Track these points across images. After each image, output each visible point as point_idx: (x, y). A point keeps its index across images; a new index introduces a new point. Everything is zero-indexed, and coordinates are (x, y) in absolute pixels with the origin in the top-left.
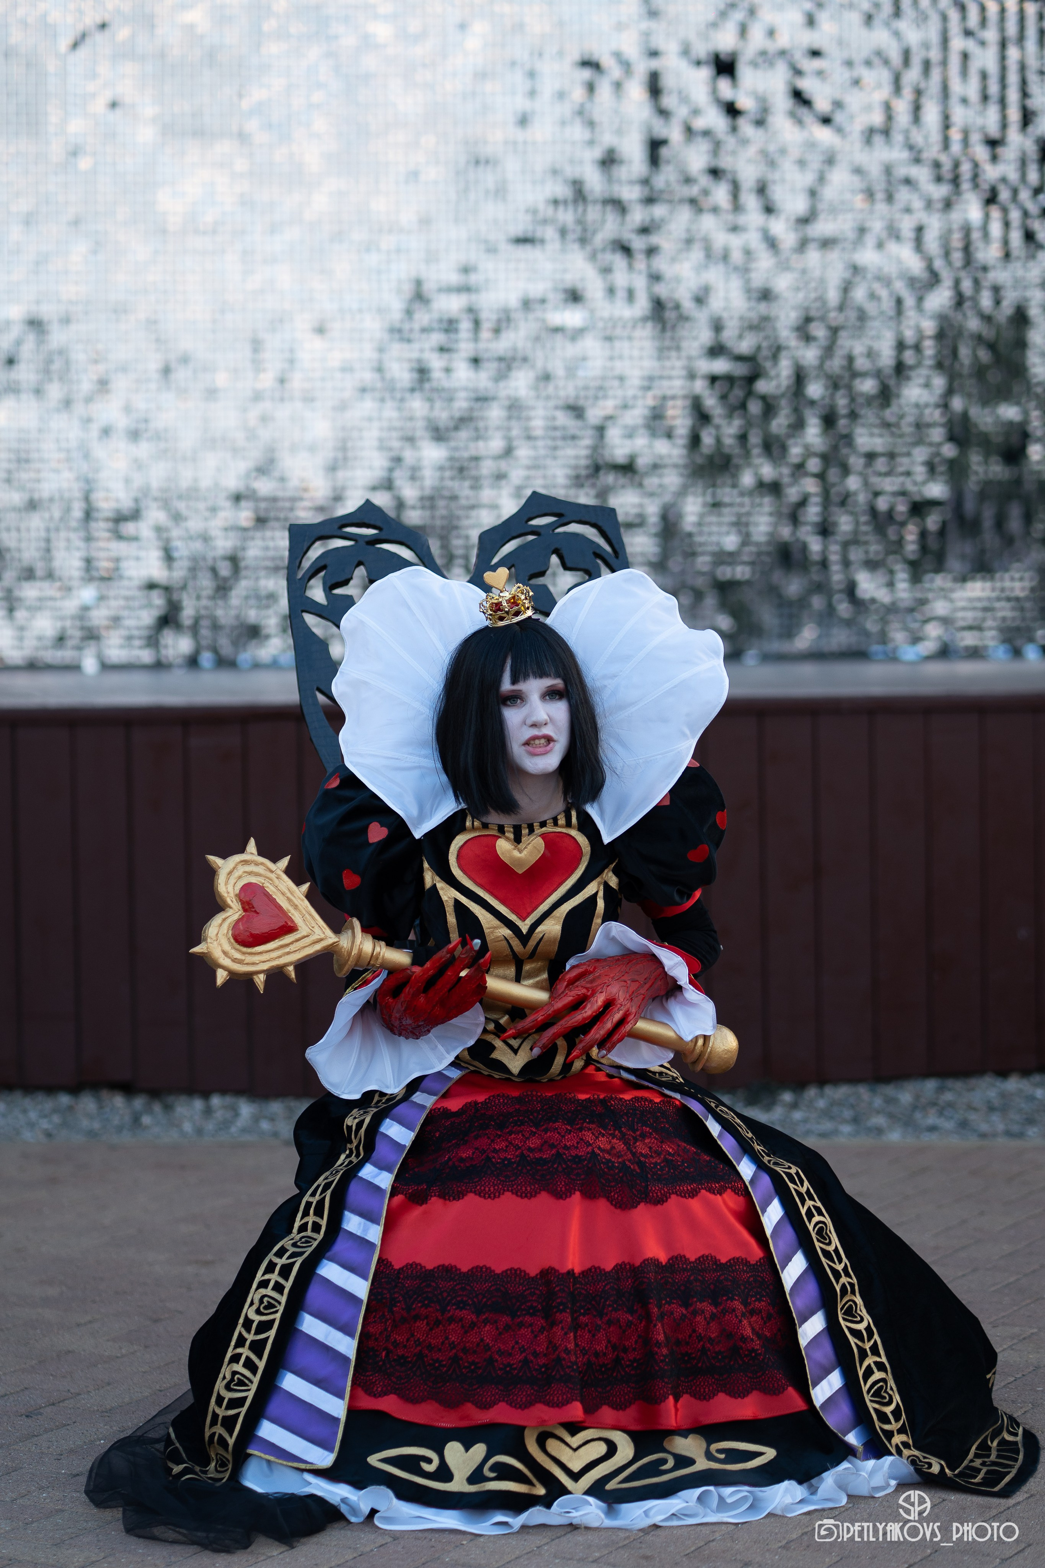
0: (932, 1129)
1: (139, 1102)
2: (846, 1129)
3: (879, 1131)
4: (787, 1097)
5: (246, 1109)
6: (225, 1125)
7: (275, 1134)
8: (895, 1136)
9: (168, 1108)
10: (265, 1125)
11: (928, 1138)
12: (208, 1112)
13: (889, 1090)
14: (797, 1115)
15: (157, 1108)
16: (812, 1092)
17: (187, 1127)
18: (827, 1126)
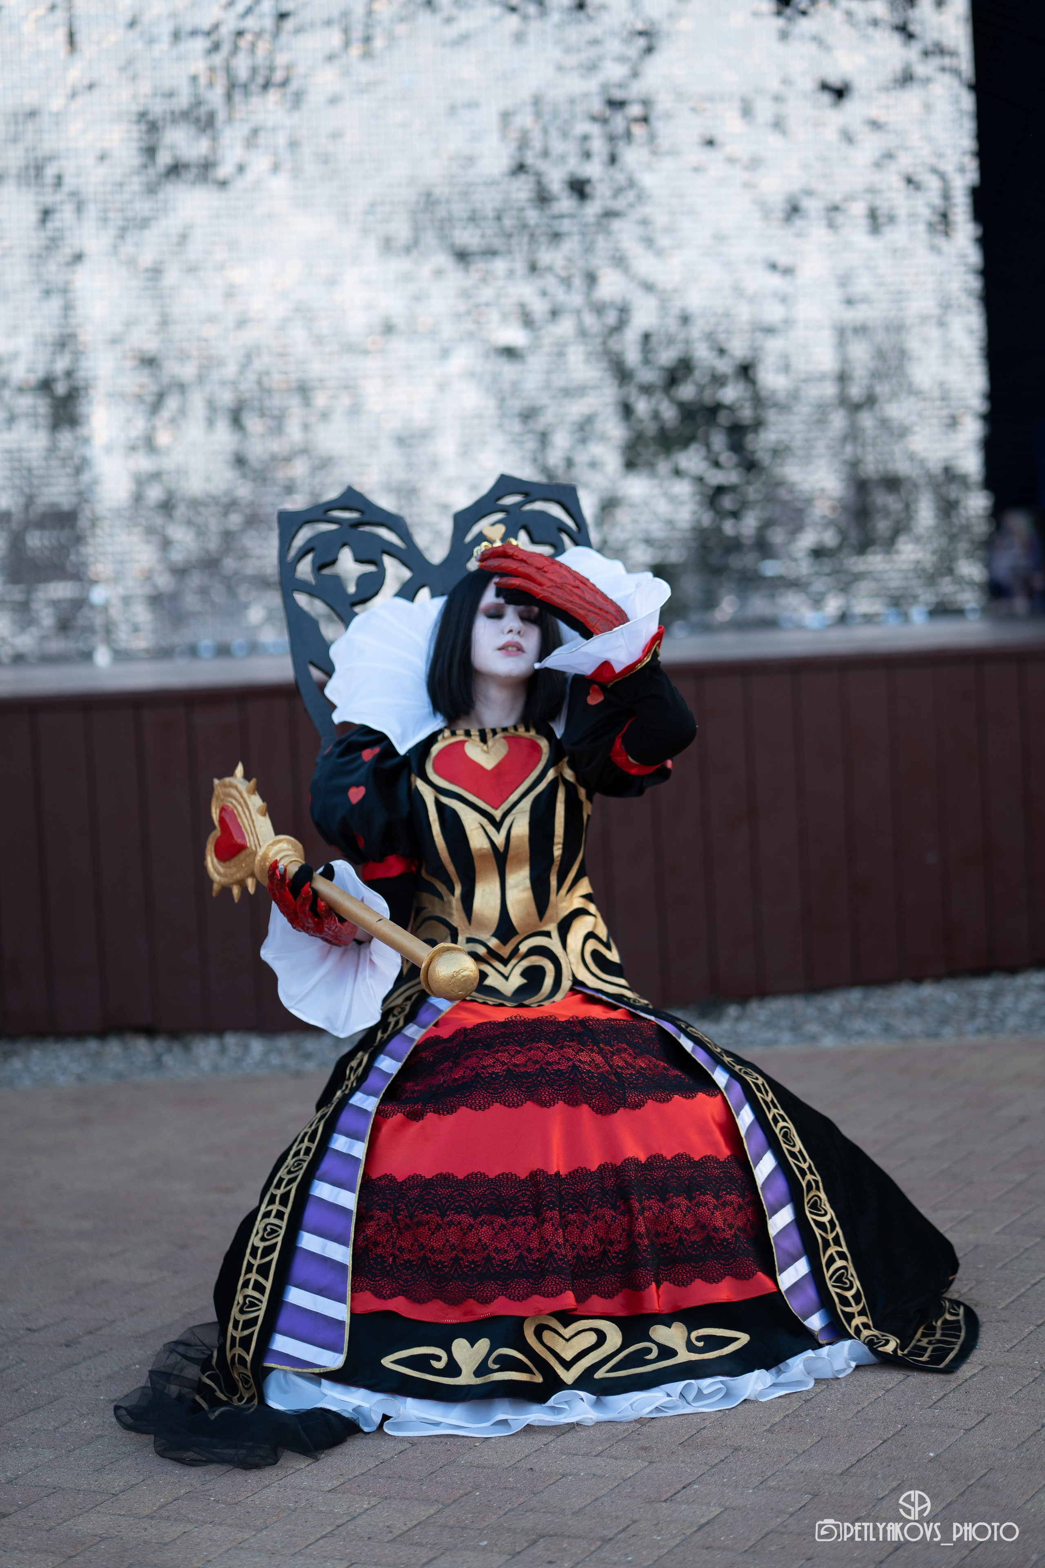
0: (860, 1033)
1: (160, 1044)
2: (786, 1037)
3: (813, 1038)
4: (733, 1011)
5: (257, 1046)
6: (238, 1060)
7: (283, 1067)
8: (829, 1041)
9: (187, 1048)
10: (275, 1060)
11: (858, 1043)
12: (223, 1050)
13: (821, 1001)
14: (743, 1027)
15: (177, 1048)
16: (754, 1006)
17: (205, 1064)
18: (769, 1035)
